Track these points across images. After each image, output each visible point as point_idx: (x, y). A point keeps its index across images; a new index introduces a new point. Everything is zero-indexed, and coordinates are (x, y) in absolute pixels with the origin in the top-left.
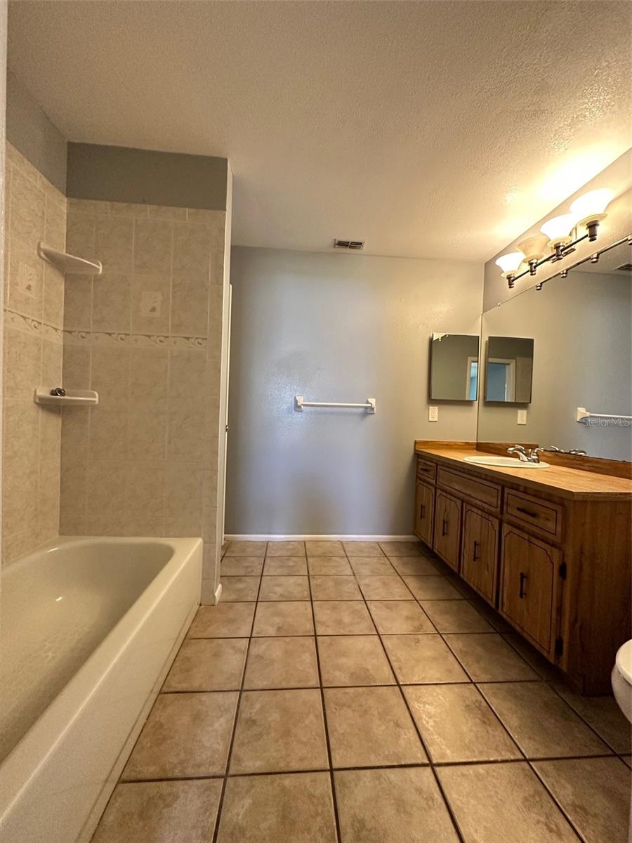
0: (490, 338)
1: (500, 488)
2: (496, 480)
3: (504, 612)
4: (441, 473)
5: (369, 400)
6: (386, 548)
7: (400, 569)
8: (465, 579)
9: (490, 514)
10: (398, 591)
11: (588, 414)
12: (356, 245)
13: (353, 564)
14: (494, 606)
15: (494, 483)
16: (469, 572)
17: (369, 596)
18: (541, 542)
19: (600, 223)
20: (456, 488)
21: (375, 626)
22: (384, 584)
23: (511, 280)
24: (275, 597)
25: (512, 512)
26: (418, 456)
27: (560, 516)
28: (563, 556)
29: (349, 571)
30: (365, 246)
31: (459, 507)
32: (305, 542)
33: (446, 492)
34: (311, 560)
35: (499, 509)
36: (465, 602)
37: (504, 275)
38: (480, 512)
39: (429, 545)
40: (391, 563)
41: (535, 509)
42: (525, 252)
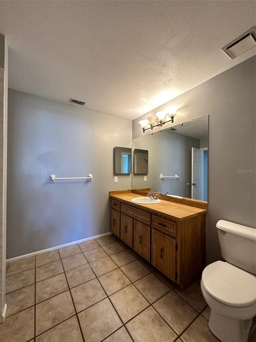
0: (135, 149)
1: (150, 214)
2: (148, 211)
3: (154, 263)
4: (122, 206)
5: (89, 175)
6: (100, 242)
7: (109, 252)
8: (136, 251)
9: (146, 224)
10: (111, 265)
11: (163, 176)
12: (82, 103)
13: (86, 256)
14: (149, 262)
15: (147, 212)
16: (137, 247)
17: (98, 274)
18: (167, 236)
19: (175, 117)
20: (130, 213)
21: (105, 292)
22: (104, 263)
23: (144, 130)
24: (46, 296)
25: (156, 224)
26: (111, 199)
27: (175, 227)
28: (176, 241)
29: (85, 262)
30: (86, 105)
31: (132, 221)
32: (58, 249)
33: (125, 214)
34: (64, 261)
35: (150, 223)
36: (137, 261)
37: (142, 128)
38: (141, 224)
39: (118, 236)
40: (103, 250)
41: (166, 224)
42: (150, 120)
